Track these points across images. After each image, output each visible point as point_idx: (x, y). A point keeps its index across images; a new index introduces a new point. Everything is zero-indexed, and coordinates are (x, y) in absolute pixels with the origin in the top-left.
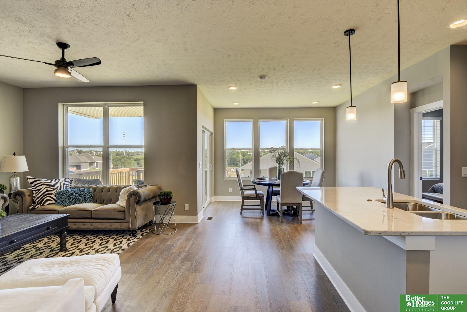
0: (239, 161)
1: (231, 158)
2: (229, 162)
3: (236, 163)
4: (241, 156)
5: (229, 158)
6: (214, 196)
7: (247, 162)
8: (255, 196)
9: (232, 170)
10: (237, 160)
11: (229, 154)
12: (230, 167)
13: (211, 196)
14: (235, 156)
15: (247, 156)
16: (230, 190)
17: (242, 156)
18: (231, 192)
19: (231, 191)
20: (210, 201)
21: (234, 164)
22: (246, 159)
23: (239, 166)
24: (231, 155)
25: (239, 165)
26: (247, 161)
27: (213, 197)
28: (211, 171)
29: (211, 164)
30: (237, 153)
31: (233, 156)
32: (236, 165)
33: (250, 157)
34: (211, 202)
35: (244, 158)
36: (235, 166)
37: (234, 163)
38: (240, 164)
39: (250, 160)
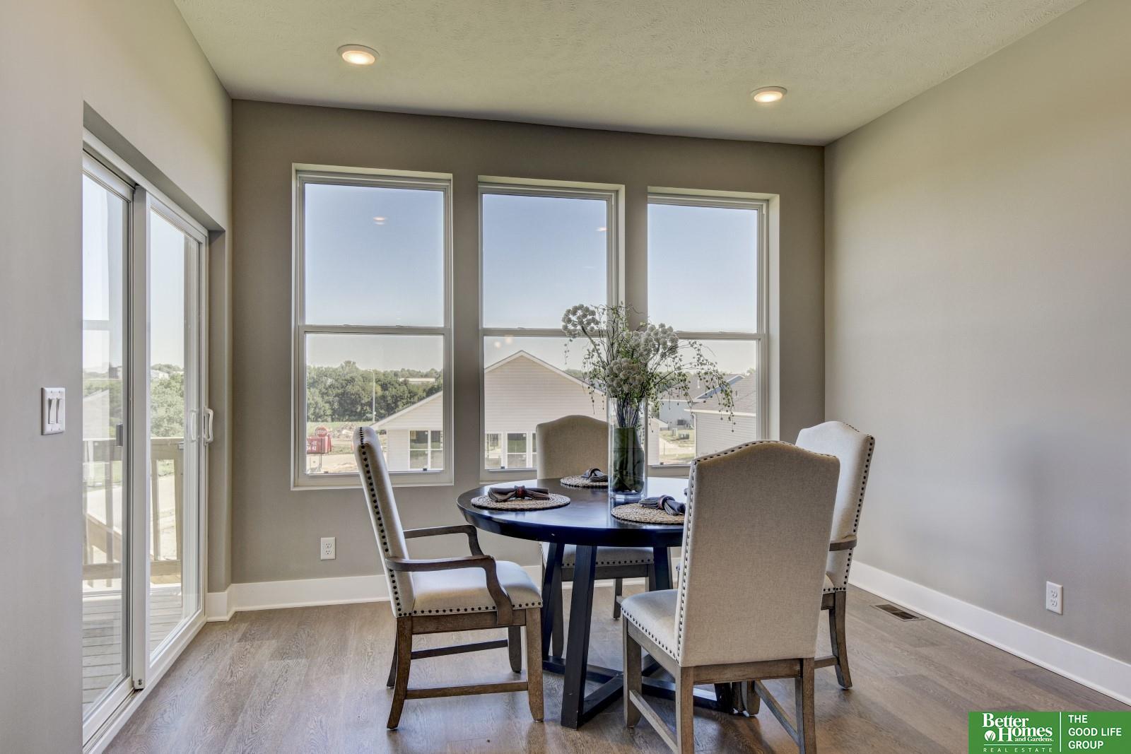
0: (370, 404)
1: (343, 394)
2: (336, 406)
3: (358, 410)
4: (376, 389)
5: (337, 395)
6: (234, 586)
7: (397, 406)
8: (487, 602)
9: (344, 432)
10: (363, 402)
11: (336, 380)
12: (338, 424)
13: (211, 587)
14: (357, 388)
15: (397, 386)
16: (327, 546)
17: (379, 389)
18: (332, 556)
19: (332, 549)
20: (204, 620)
21: (352, 411)
22: (393, 397)
23: (371, 420)
24: (342, 384)
25: (369, 415)
26: (396, 403)
27: (221, 597)
28: (211, 447)
29: (210, 407)
30: (363, 377)
31: (349, 388)
32: (361, 416)
33: (407, 392)
34: (207, 629)
35: (387, 392)
36: (356, 420)
37: (354, 409)
38: (372, 413)
39: (404, 401)
